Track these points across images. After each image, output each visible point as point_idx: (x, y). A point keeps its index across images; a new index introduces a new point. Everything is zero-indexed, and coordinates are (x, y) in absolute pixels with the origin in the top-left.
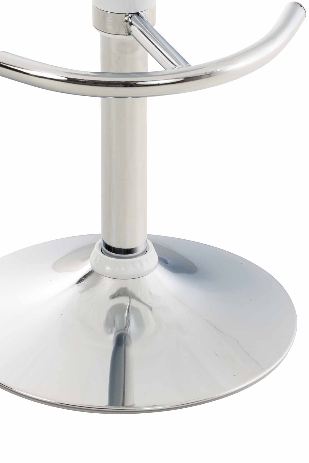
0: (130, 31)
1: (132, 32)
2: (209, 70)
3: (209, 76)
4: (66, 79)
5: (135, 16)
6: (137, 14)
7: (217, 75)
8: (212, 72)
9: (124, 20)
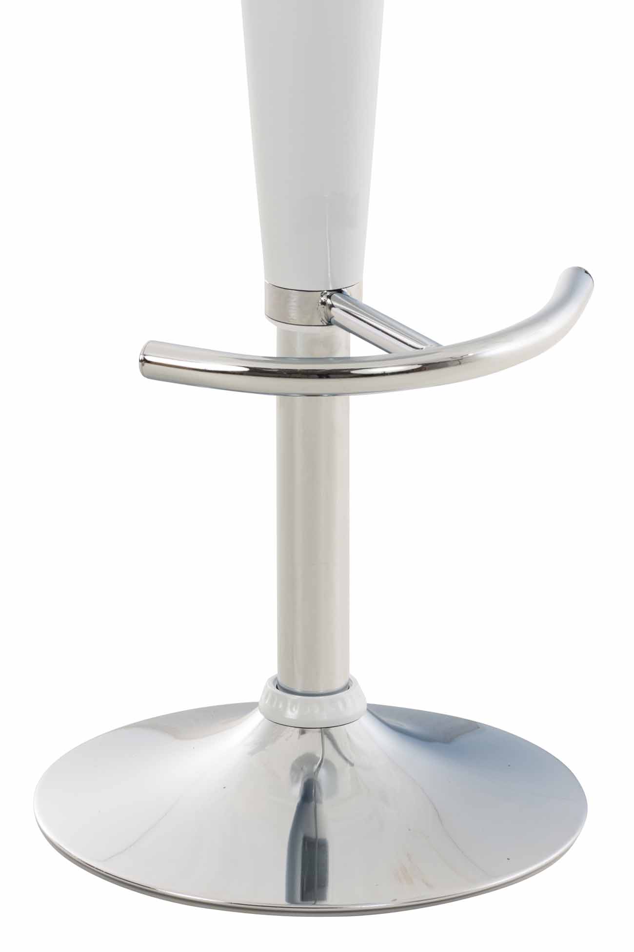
0: (330, 318)
1: (333, 317)
2: (457, 354)
3: (458, 362)
4: (247, 370)
5: (336, 295)
6: (340, 291)
7: (471, 362)
8: (462, 357)
9: (320, 301)
